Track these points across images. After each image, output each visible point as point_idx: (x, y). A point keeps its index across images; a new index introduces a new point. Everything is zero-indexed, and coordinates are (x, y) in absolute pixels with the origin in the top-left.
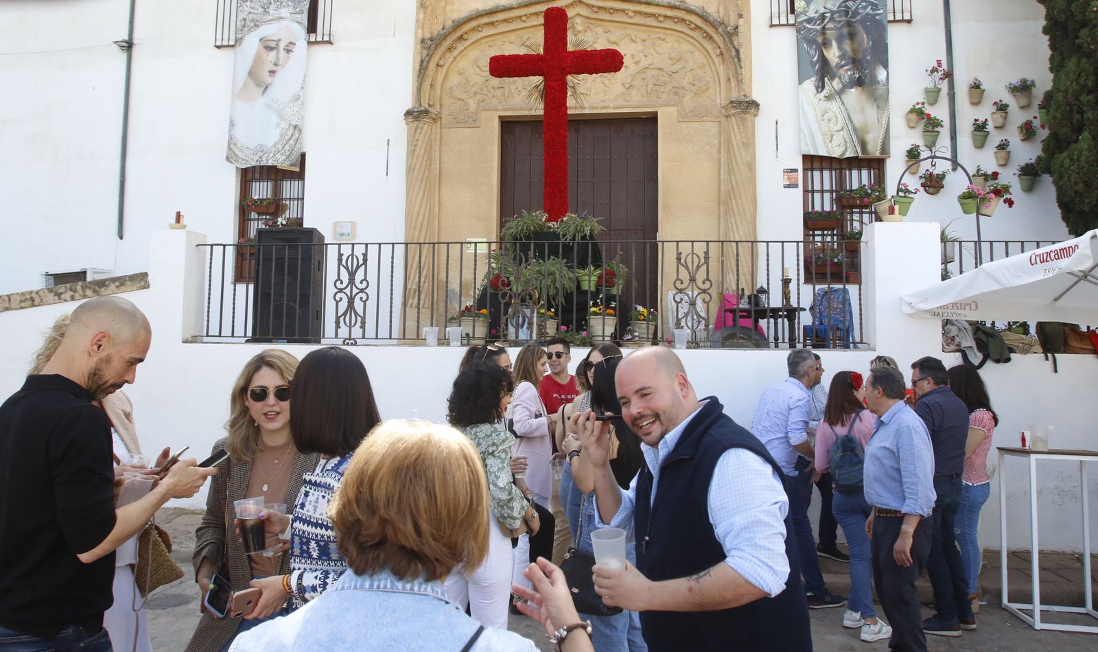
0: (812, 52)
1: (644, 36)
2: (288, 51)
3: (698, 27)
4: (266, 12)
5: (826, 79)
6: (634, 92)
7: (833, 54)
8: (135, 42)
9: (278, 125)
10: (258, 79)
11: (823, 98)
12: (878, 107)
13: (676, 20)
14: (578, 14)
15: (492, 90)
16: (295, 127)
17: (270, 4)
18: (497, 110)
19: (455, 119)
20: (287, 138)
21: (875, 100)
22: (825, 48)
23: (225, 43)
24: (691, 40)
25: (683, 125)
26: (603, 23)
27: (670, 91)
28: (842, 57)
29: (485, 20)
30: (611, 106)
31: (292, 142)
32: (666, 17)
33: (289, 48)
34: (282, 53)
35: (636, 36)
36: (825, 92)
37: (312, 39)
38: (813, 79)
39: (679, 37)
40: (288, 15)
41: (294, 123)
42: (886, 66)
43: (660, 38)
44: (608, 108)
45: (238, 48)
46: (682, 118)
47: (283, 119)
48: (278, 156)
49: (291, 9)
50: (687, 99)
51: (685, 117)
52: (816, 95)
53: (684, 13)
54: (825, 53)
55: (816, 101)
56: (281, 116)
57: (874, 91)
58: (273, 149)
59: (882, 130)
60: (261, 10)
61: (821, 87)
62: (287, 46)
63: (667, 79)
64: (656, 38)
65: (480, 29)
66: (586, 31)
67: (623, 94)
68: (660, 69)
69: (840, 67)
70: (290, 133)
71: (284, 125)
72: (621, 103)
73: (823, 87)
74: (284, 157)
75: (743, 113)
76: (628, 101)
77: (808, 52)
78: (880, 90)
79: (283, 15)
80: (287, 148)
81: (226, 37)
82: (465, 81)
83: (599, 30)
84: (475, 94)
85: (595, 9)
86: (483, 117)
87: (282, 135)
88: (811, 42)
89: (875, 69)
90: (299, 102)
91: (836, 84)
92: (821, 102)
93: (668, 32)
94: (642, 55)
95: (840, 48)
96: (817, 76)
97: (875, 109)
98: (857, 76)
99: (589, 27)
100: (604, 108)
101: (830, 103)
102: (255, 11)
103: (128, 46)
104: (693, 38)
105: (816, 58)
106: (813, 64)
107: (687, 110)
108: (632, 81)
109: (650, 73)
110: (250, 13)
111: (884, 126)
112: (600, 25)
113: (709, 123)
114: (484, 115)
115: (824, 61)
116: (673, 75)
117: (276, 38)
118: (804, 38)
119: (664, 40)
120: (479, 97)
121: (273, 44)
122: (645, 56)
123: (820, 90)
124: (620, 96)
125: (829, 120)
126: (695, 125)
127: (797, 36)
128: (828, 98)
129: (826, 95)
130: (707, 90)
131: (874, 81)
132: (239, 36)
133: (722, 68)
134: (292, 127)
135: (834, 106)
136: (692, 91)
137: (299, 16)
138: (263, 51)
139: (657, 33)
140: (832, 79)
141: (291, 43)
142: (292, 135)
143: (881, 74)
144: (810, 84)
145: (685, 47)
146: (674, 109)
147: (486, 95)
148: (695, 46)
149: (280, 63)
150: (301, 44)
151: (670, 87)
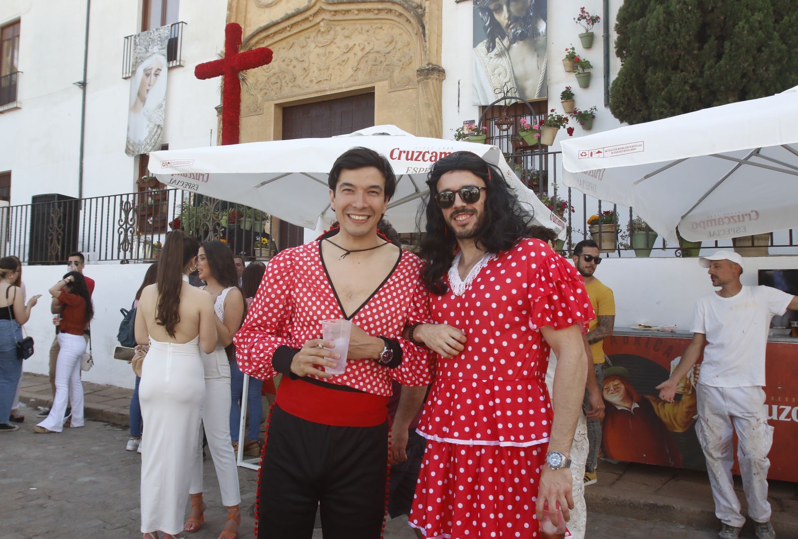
0: (485, 18)
1: (367, 27)
2: (156, 75)
3: (401, 15)
4: (147, 51)
5: (497, 40)
6: (359, 73)
7: (503, 18)
8: (88, 81)
9: (148, 126)
10: (141, 97)
11: (493, 56)
12: (538, 56)
13: (386, 11)
14: (323, 19)
15: (271, 86)
16: (159, 126)
17: (149, 45)
18: (273, 100)
19: (249, 110)
20: (153, 134)
21: (536, 50)
22: (496, 12)
23: (127, 76)
24: (399, 25)
25: (392, 94)
26: (340, 23)
27: (384, 68)
28: (509, 19)
29: (264, 34)
30: (344, 86)
31: (156, 137)
32: (378, 10)
33: (157, 73)
34: (153, 77)
35: (362, 29)
36: (496, 51)
37: (171, 66)
38: (485, 41)
39: (390, 24)
40: (157, 51)
41: (158, 123)
42: (545, 19)
43: (378, 27)
44: (341, 88)
45: (133, 78)
46: (391, 88)
47: (151, 122)
48: (147, 147)
49: (159, 47)
50: (396, 73)
51: (393, 88)
52: (487, 54)
53: (390, 4)
54: (497, 17)
55: (487, 59)
56: (150, 120)
57: (535, 42)
58: (144, 143)
59: (541, 76)
60: (144, 50)
61: (491, 47)
62: (156, 71)
63: (383, 59)
64: (376, 28)
65: (262, 41)
66: (329, 31)
67: (352, 75)
68: (378, 52)
69: (508, 26)
70: (155, 130)
71: (152, 126)
72: (351, 82)
73: (494, 47)
74: (151, 147)
75: (425, 79)
76: (355, 80)
77: (482, 19)
78: (541, 40)
79: (155, 51)
80: (153, 141)
81: (128, 72)
82: (256, 81)
83: (338, 28)
84: (261, 90)
85: (332, 13)
86: (265, 106)
87: (150, 132)
88: (484, 9)
89: (536, 23)
90: (162, 109)
91: (506, 42)
92: (492, 60)
93: (383, 21)
94: (366, 43)
95: (509, 11)
96: (488, 38)
97: (535, 58)
98: (520, 31)
99: (331, 27)
100: (339, 88)
101: (500, 60)
102: (141, 52)
103: (83, 85)
104: (399, 23)
105: (488, 23)
106: (485, 28)
107: (396, 82)
108: (358, 65)
109: (372, 56)
110: (139, 53)
111: (543, 71)
112: (338, 25)
113: (411, 90)
114: (266, 104)
115: (495, 24)
116: (386, 55)
117: (150, 68)
118: (480, 8)
119: (381, 28)
120: (264, 91)
121: (149, 72)
122: (369, 43)
123: (491, 49)
124: (350, 78)
125: (499, 74)
126: (401, 93)
127: (474, 7)
128: (500, 55)
129: (497, 53)
130: (410, 63)
131: (535, 33)
132: (134, 69)
133: (418, 44)
134: (156, 127)
135: (504, 61)
136: (399, 66)
137: (164, 50)
138: (145, 76)
139: (376, 23)
140: (503, 38)
141: (159, 69)
142: (156, 132)
143: (542, 27)
144: (482, 46)
145: (396, 31)
146: (386, 83)
147: (268, 89)
148: (401, 28)
149: (151, 84)
150: (165, 70)
151: (385, 64)
